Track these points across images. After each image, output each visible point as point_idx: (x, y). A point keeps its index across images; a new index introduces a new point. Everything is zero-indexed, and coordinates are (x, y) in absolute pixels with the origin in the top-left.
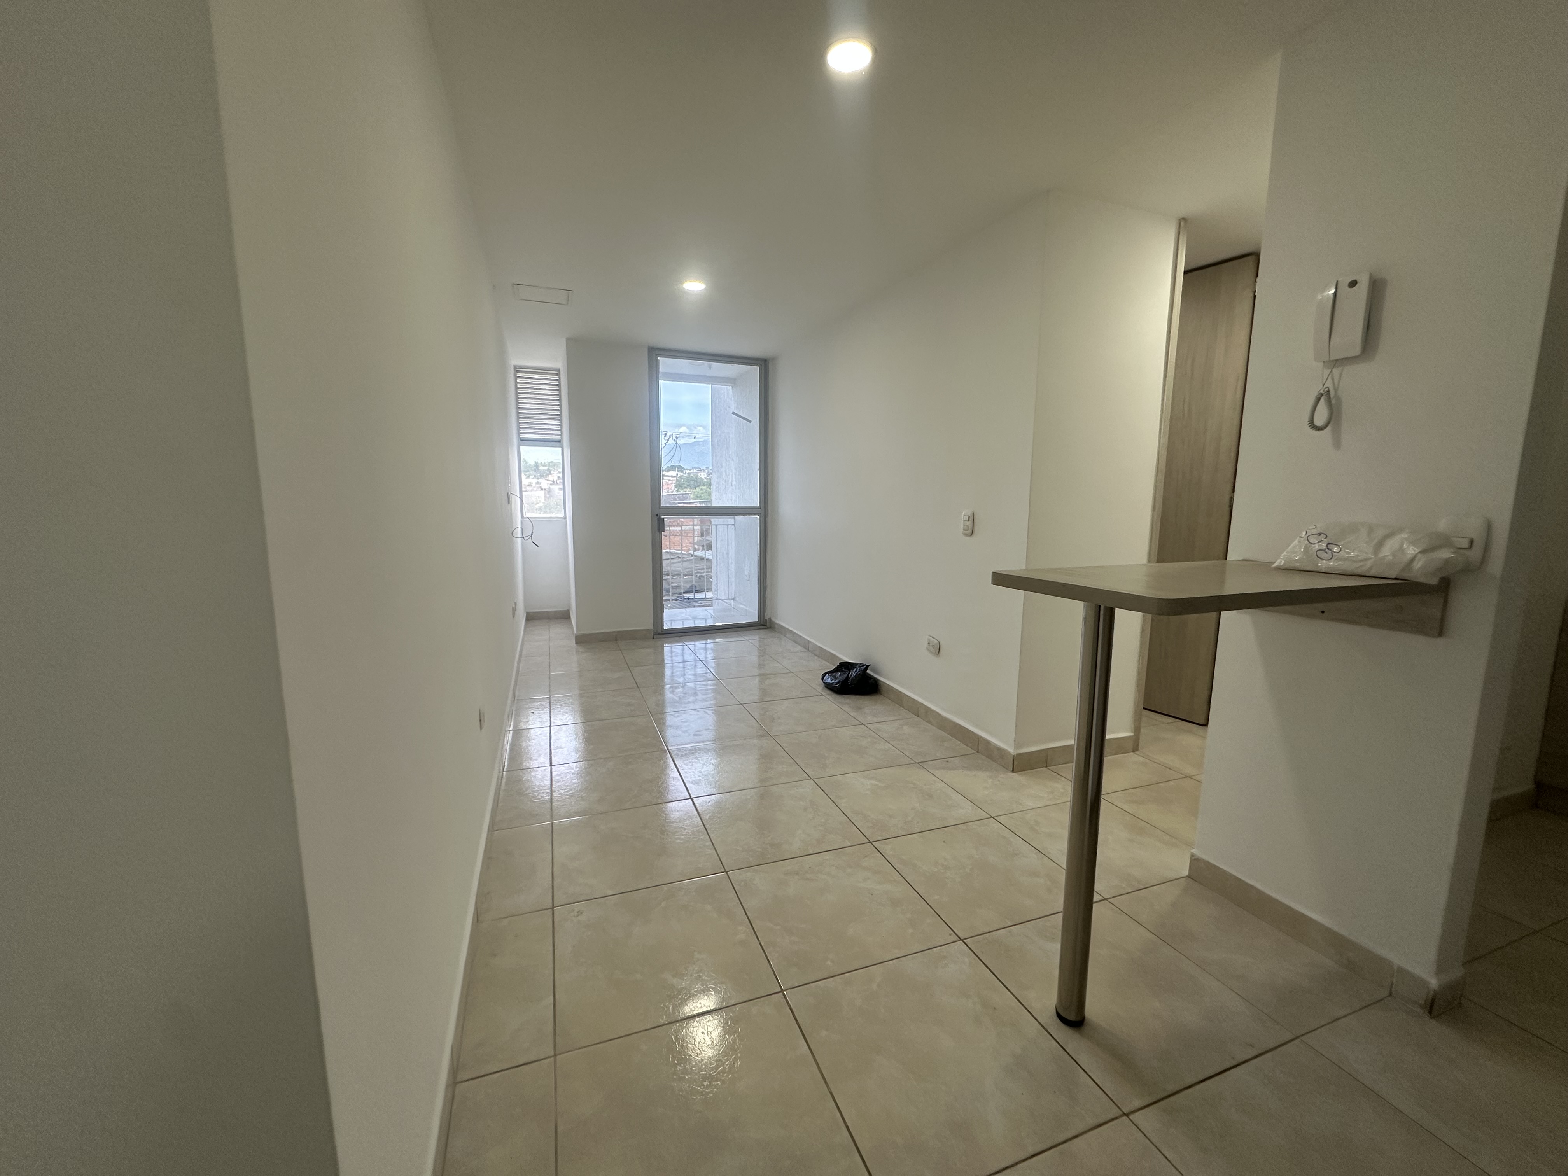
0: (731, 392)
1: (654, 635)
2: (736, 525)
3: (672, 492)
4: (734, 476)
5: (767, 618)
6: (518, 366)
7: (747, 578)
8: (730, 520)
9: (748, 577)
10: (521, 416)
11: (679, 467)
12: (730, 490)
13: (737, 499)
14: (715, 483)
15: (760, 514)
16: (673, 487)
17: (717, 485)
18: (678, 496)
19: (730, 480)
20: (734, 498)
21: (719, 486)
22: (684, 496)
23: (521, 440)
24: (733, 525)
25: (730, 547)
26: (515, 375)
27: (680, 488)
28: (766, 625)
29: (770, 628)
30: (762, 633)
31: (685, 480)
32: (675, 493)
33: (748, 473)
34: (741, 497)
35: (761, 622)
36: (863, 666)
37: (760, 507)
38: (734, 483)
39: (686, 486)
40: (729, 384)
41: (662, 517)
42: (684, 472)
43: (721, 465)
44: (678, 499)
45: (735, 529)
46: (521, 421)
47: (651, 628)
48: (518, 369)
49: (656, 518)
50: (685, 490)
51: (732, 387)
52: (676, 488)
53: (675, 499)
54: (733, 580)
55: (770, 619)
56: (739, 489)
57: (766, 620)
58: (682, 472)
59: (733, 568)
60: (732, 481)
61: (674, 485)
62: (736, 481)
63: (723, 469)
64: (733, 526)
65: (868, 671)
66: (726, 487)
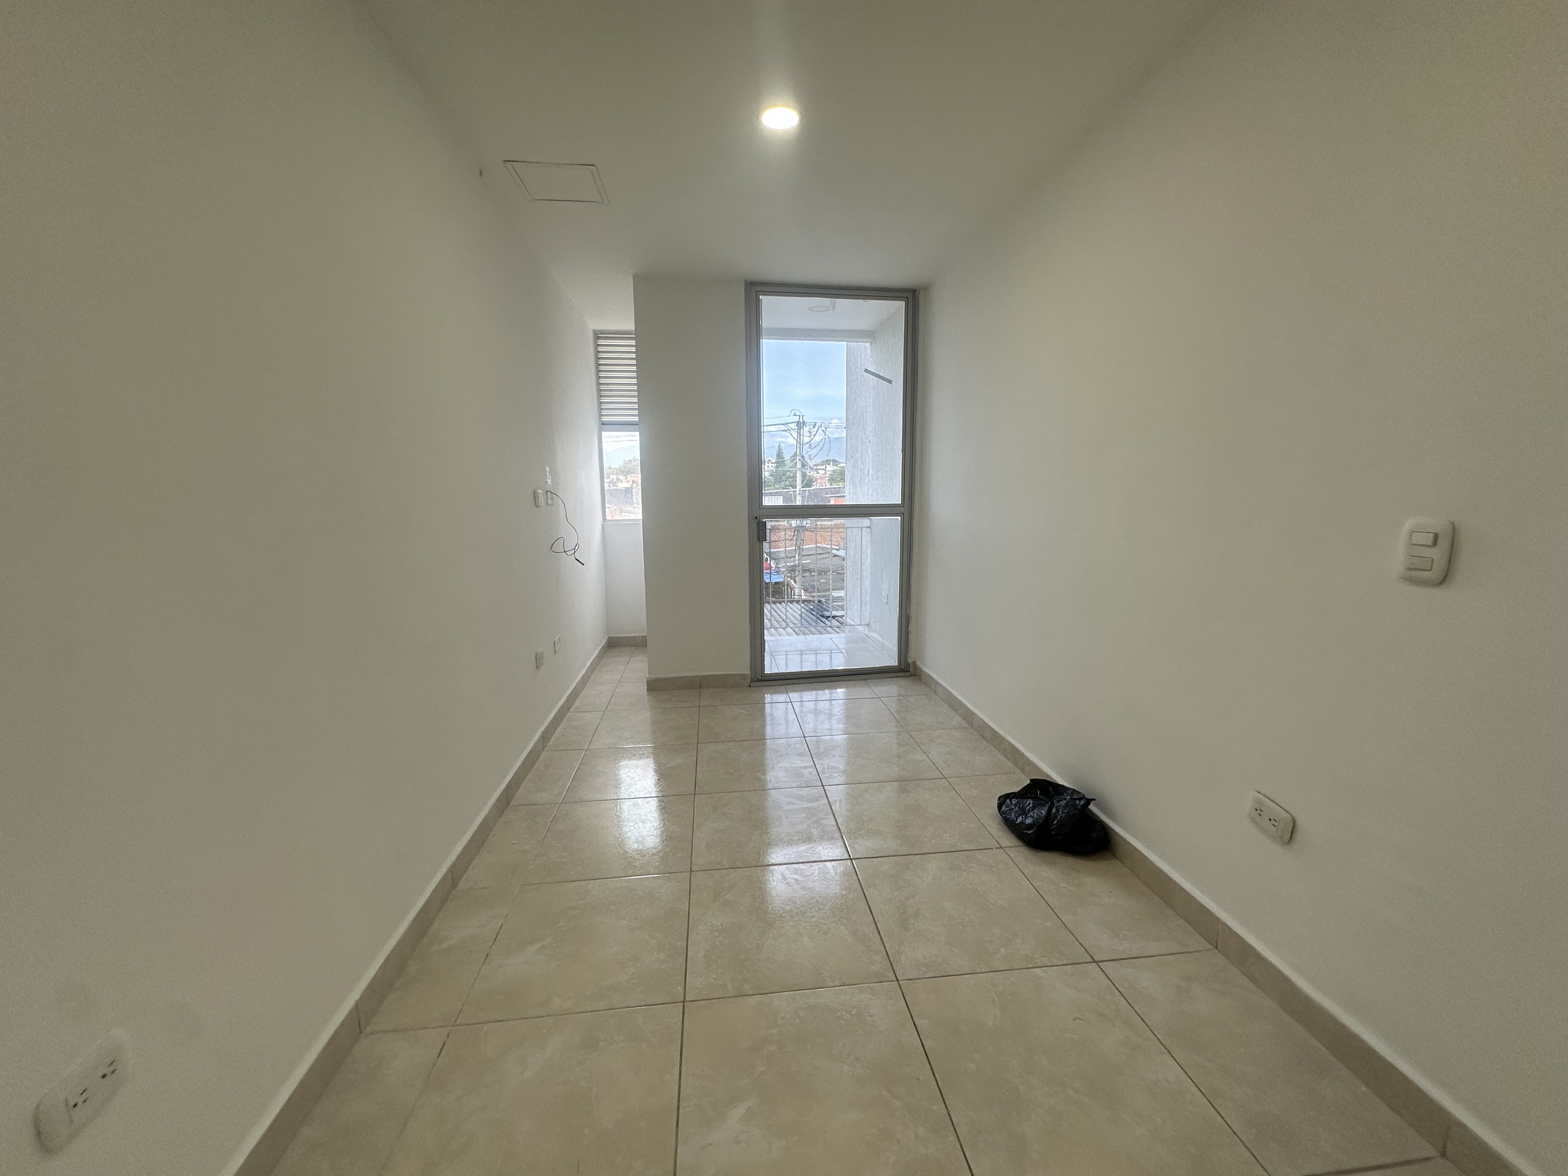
0: (869, 352)
1: (751, 682)
2: (872, 528)
3: (826, 486)
4: (871, 463)
5: (910, 661)
6: (599, 331)
7: (885, 601)
8: (865, 522)
9: (886, 598)
10: (603, 393)
11: (834, 461)
12: (866, 481)
13: (875, 494)
14: (849, 474)
15: (902, 515)
16: (827, 481)
17: (851, 476)
18: (830, 490)
19: (866, 469)
20: (870, 492)
21: (853, 477)
22: (836, 489)
23: (603, 424)
24: (868, 527)
25: (864, 556)
26: (595, 342)
27: (833, 481)
28: (909, 671)
29: (915, 675)
30: (903, 682)
31: (839, 473)
32: (829, 486)
33: (888, 457)
34: (879, 490)
35: (901, 667)
36: (1080, 799)
37: (903, 505)
38: (871, 472)
39: (839, 479)
40: (866, 340)
41: (764, 520)
42: (839, 466)
43: (857, 449)
44: (830, 493)
45: (871, 532)
46: (603, 400)
47: (748, 673)
48: (598, 335)
49: (755, 522)
50: (838, 484)
51: (871, 344)
52: (829, 481)
53: (827, 493)
54: (868, 598)
55: (914, 663)
56: (877, 479)
57: (909, 663)
58: (837, 466)
59: (867, 583)
60: (869, 468)
61: (827, 479)
62: (873, 469)
63: (859, 455)
64: (869, 529)
65: (1092, 807)
66: (861, 477)
